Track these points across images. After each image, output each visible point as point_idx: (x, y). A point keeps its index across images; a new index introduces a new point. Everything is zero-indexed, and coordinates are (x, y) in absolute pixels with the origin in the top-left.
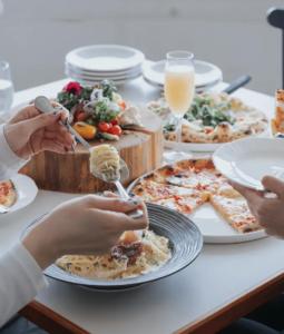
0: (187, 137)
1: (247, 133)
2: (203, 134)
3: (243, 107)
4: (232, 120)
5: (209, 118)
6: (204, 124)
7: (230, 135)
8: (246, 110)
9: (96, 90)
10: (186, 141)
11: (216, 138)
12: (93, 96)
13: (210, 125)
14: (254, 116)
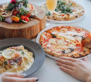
0: (55, 18)
1: (76, 17)
2: (61, 17)
3: (76, 5)
4: (72, 11)
5: (64, 10)
6: (62, 12)
7: (70, 17)
8: (77, 6)
9: (21, 3)
10: (55, 20)
11: (65, 18)
12: (19, 6)
13: (64, 13)
14: (80, 9)
